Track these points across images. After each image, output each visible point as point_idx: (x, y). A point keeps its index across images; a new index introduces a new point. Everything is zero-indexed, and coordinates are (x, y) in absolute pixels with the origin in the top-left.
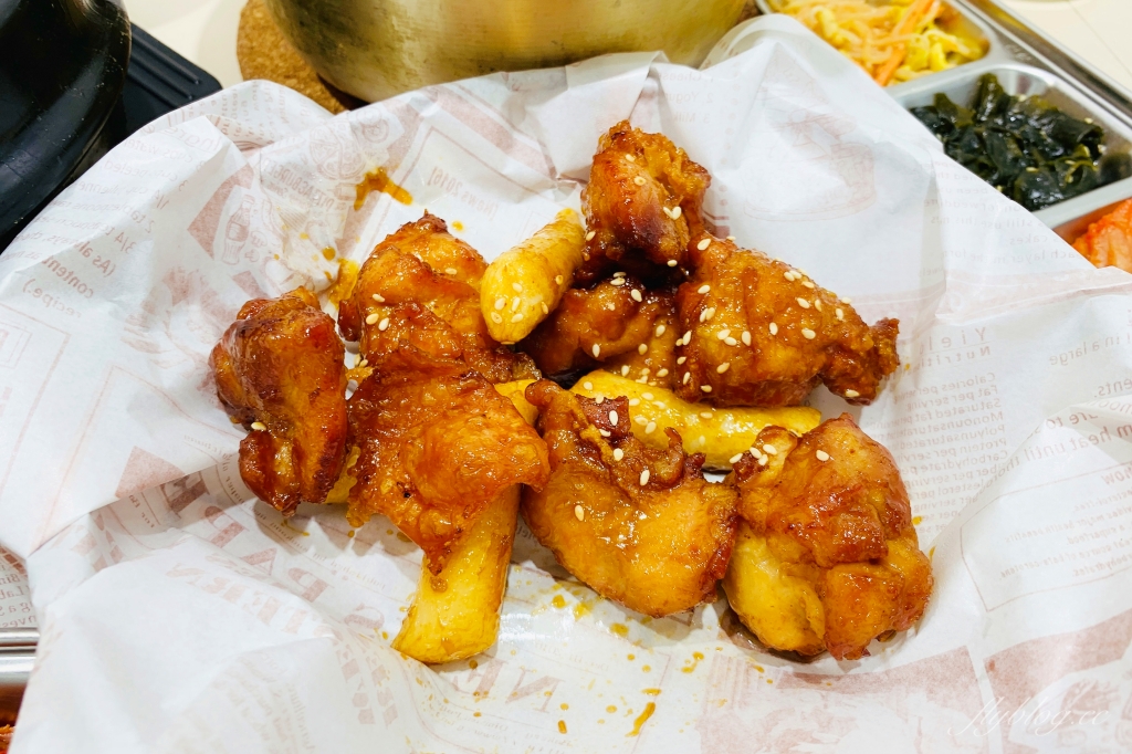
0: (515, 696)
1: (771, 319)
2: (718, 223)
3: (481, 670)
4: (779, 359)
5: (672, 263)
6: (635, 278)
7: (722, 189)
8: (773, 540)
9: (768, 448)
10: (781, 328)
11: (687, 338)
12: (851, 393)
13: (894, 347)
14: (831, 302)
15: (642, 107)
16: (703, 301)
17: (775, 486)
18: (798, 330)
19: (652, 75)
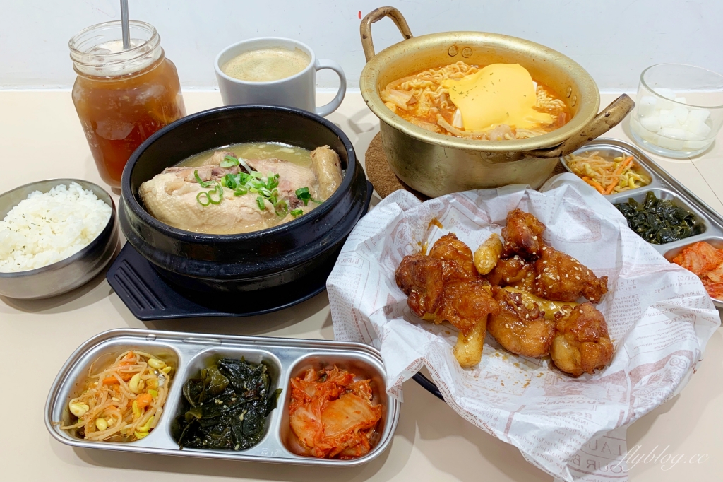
0: (486, 378)
1: (566, 273)
2: (548, 242)
3: (475, 371)
4: (568, 285)
5: (534, 253)
6: (522, 257)
7: (550, 231)
8: (566, 335)
9: (565, 311)
10: (569, 276)
11: (539, 276)
12: (592, 299)
13: (606, 285)
14: (585, 269)
15: (522, 203)
16: (545, 266)
17: (567, 320)
18: (575, 277)
19: (526, 193)
